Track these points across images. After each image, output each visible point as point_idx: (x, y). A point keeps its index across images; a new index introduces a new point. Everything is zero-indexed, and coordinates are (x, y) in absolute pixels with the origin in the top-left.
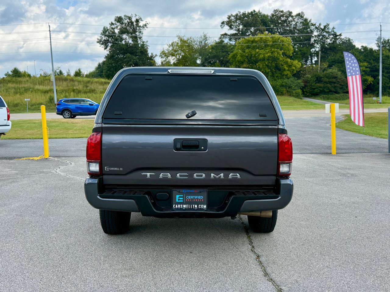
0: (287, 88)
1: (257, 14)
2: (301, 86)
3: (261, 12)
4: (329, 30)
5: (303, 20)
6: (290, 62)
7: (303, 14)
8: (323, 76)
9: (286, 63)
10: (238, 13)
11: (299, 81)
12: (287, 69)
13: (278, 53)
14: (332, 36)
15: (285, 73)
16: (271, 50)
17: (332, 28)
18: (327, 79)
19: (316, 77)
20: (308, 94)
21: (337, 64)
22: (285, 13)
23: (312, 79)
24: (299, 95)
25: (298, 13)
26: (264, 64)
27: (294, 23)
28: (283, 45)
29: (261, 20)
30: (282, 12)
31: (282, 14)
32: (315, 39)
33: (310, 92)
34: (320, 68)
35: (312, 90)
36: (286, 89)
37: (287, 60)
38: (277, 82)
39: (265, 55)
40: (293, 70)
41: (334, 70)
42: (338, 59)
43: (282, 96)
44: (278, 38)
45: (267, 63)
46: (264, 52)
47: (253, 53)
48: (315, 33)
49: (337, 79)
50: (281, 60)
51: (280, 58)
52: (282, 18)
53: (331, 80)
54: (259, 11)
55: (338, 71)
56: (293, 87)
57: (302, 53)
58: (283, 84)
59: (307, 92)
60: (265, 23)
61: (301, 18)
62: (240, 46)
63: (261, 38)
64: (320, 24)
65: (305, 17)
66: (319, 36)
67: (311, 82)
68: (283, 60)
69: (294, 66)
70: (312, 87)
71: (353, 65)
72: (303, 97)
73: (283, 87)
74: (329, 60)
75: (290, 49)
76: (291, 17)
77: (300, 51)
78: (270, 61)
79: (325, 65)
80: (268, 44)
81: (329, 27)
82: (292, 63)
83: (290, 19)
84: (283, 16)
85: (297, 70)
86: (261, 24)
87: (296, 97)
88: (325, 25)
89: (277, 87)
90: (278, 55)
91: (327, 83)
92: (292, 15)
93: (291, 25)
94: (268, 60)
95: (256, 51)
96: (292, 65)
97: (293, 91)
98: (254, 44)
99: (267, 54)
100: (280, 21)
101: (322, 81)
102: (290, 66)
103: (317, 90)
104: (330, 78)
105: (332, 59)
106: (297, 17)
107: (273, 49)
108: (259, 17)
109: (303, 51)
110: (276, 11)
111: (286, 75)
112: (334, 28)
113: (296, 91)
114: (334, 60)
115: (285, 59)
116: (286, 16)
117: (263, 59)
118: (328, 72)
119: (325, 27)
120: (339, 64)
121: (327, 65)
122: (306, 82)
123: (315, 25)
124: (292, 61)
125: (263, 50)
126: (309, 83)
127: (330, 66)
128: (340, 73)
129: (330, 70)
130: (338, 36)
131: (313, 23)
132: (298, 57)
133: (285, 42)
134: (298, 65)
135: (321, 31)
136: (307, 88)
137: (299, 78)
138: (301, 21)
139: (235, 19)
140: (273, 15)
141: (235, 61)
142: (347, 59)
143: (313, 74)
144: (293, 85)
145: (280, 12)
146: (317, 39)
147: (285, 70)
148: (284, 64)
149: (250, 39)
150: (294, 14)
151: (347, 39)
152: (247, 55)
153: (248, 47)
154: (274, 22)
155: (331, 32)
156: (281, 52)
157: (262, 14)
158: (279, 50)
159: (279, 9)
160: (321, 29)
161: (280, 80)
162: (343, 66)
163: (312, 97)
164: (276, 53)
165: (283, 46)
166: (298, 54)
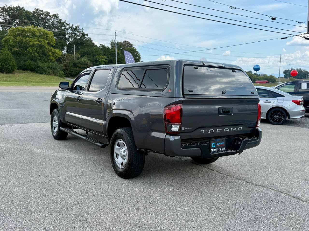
0: (53, 69)
1: (21, 9)
2: (63, 69)
3: (24, 8)
4: (79, 30)
5: (58, 20)
6: (54, 50)
7: (58, 15)
8: (78, 63)
9: (51, 50)
10: (5, 6)
11: (62, 65)
12: (52, 55)
13: (44, 42)
14: (81, 35)
15: (50, 58)
16: (39, 39)
17: (81, 29)
18: (81, 65)
19: (73, 63)
20: (68, 75)
21: (86, 55)
22: (44, 12)
23: (70, 64)
24: (62, 75)
25: (54, 14)
26: (34, 50)
27: (51, 21)
28: (47, 36)
29: (25, 15)
30: (42, 11)
31: (42, 12)
32: (70, 35)
33: (69, 74)
34: (75, 56)
35: (71, 72)
36: (52, 71)
37: (51, 48)
38: (44, 64)
39: (34, 42)
40: (56, 56)
41: (85, 59)
42: (87, 52)
43: (49, 75)
44: (44, 31)
45: (36, 49)
46: (33, 41)
47: (24, 40)
48: (70, 31)
49: (88, 65)
50: (47, 48)
51: (46, 46)
52: (41, 15)
53: (84, 66)
54: (23, 7)
55: (88, 60)
56: (58, 69)
57: (61, 44)
58: (50, 66)
59: (67, 74)
60: (29, 17)
61: (56, 18)
62: (12, 33)
63: (30, 29)
64: (73, 25)
65: (59, 18)
66: (72, 33)
67: (69, 66)
68: (49, 48)
69: (57, 54)
70: (71, 70)
71: (131, 59)
72: (65, 77)
73: (50, 68)
74: (81, 51)
75: (53, 41)
76: (49, 16)
77: (60, 42)
78: (38, 48)
79: (79, 55)
80: (36, 34)
81: (79, 28)
82: (55, 51)
83: (48, 17)
84: (42, 14)
85: (59, 56)
86: (26, 18)
87: (59, 77)
88: (76, 26)
89: (45, 68)
90: (45, 44)
91: (81, 68)
92: (50, 15)
93: (49, 22)
94: (36, 46)
95: (26, 39)
96: (55, 52)
97: (57, 72)
98: (24, 33)
99: (35, 42)
100: (40, 18)
101: (77, 66)
102: (53, 53)
103: (74, 73)
104: (83, 64)
105: (82, 51)
106: (54, 17)
107: (40, 39)
108: (23, 12)
109: (61, 43)
110: (37, 10)
111: (51, 60)
112: (82, 29)
113: (60, 72)
114: (84, 52)
115: (50, 47)
116: (45, 15)
117: (33, 46)
118: (81, 60)
119: (76, 27)
120: (88, 55)
121: (80, 55)
122: (66, 66)
123: (69, 25)
124: (55, 49)
125: (32, 39)
126: (68, 67)
127: (82, 56)
128: (89, 62)
129: (83, 59)
130: (85, 35)
131: (67, 23)
132: (58, 47)
133: (49, 35)
134: (59, 53)
135: (74, 30)
136: (67, 70)
137: (61, 63)
138: (57, 20)
139: (2, 11)
140: (34, 13)
141: (8, 44)
142: (126, 55)
143: (71, 61)
144: (57, 68)
145: (40, 11)
146: (71, 35)
147: (50, 55)
148: (49, 51)
149: (21, 29)
150: (51, 14)
151: (89, 38)
152: (18, 41)
153: (19, 35)
154: (36, 18)
155: (81, 32)
156: (47, 42)
157: (26, 10)
158: (45, 40)
159: (39, 9)
160: (74, 28)
161: (46, 63)
162: (91, 57)
163: (71, 77)
164: (43, 42)
165: (47, 38)
166: (58, 45)
